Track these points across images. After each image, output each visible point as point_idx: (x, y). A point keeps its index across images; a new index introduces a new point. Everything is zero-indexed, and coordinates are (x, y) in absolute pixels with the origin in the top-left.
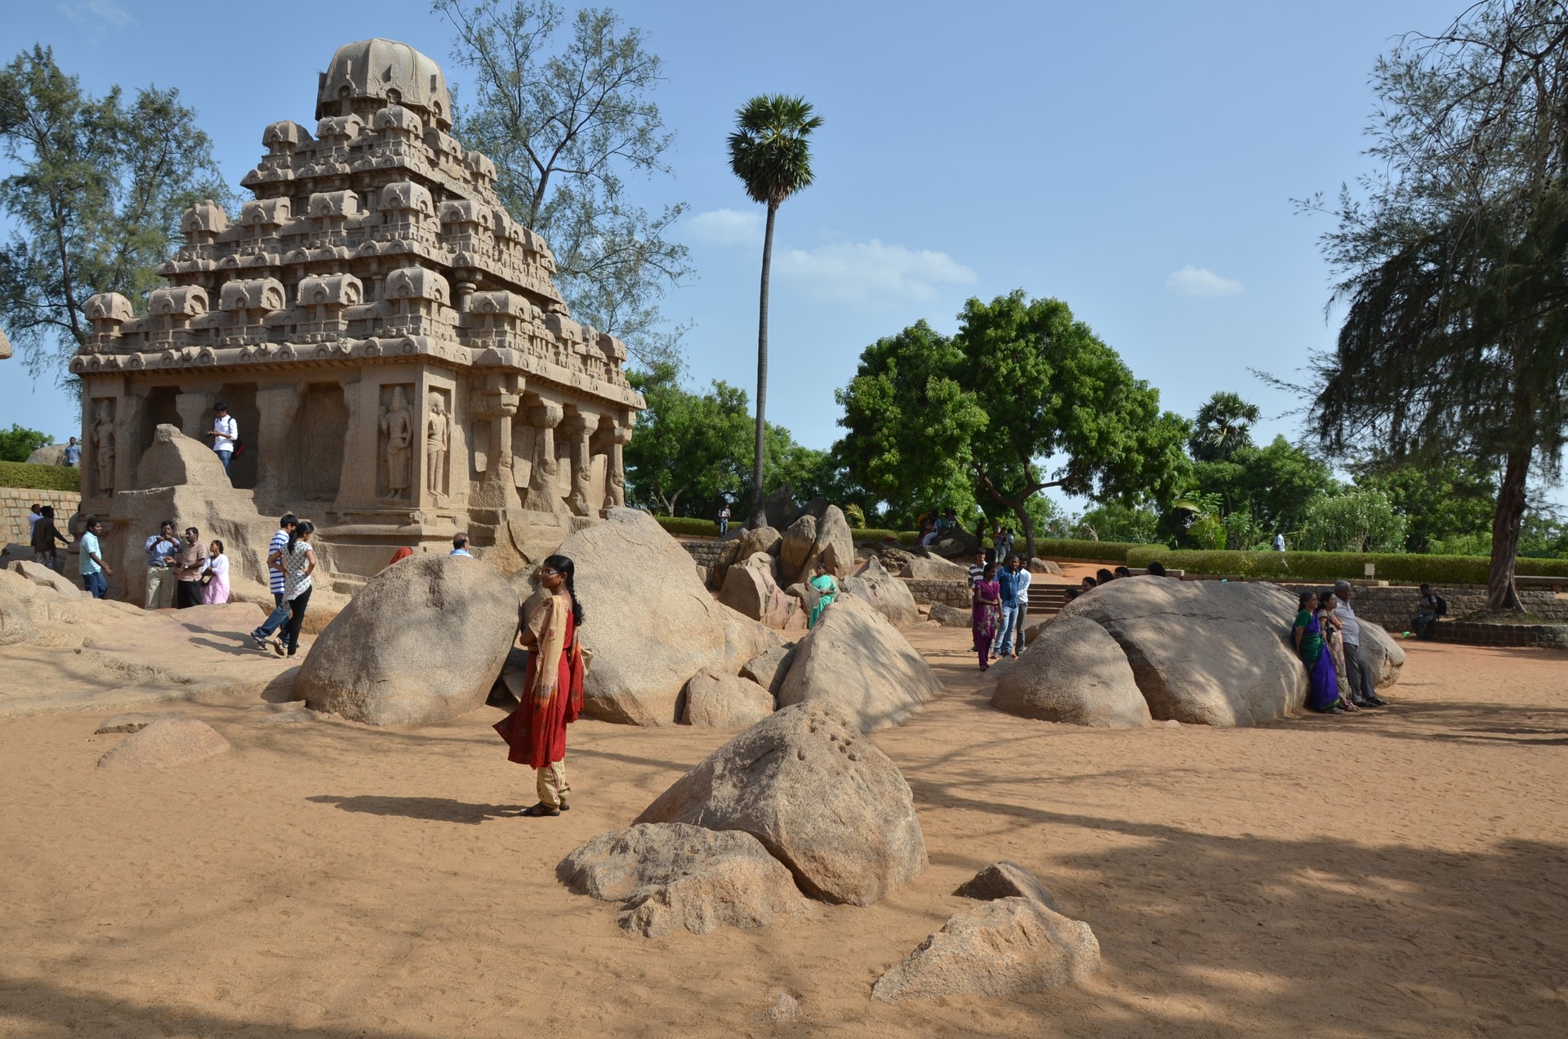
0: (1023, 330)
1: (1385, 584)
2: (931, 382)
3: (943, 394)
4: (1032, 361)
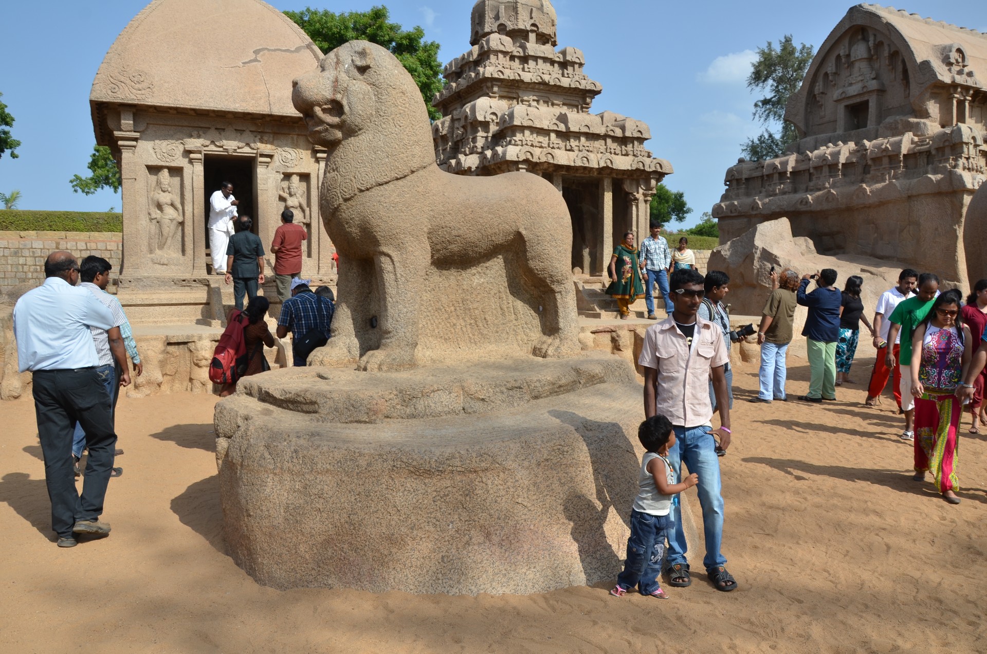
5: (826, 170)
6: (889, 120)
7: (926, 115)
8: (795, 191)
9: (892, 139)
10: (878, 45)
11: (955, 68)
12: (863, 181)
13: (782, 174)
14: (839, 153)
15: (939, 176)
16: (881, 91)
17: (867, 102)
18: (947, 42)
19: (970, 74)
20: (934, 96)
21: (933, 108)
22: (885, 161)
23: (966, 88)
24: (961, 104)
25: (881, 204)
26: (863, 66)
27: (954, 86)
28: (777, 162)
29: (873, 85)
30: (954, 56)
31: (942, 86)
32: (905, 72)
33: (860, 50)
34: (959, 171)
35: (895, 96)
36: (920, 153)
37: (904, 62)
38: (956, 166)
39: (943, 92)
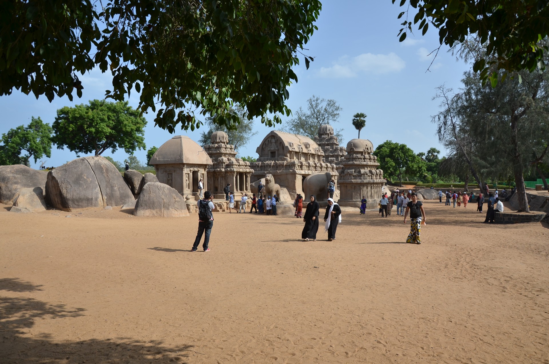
0: (399, 150)
1: (454, 188)
2: (386, 159)
3: (388, 160)
4: (401, 154)
5: (268, 166)
6: (280, 156)
7: (287, 157)
8: (261, 170)
9: (282, 162)
10: (277, 140)
11: (292, 147)
12: (277, 170)
13: (258, 166)
14: (271, 163)
15: (292, 171)
16: (278, 150)
17: (275, 152)
18: (290, 142)
19: (294, 149)
20: (289, 153)
21: (288, 155)
22: (281, 166)
23: (294, 151)
24: (293, 154)
25: (281, 175)
26: (274, 144)
27: (292, 151)
28: (257, 163)
29: (277, 149)
30: (292, 145)
31: (290, 151)
32: (283, 147)
33: (273, 140)
34: (295, 170)
35: (281, 151)
36: (288, 165)
37: (283, 145)
38: (294, 169)
39: (290, 152)
